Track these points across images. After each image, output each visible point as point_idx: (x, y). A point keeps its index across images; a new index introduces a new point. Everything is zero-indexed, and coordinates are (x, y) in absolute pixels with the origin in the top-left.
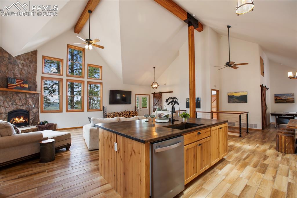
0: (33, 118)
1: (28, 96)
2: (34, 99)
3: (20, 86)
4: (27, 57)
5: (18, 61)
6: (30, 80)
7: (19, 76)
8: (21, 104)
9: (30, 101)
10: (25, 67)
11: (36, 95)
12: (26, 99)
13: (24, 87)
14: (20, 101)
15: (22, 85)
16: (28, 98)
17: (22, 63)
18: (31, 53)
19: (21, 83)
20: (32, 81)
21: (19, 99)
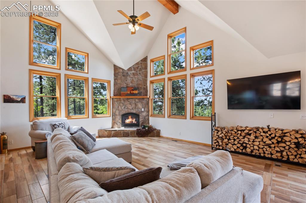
0: (142, 121)
1: (137, 100)
2: (143, 104)
3: (130, 92)
4: (137, 66)
5: (129, 73)
6: (140, 86)
7: (131, 85)
8: (131, 108)
9: (140, 105)
10: (135, 75)
11: (145, 100)
12: (135, 104)
13: (133, 93)
14: (130, 105)
15: (132, 92)
16: (137, 102)
17: (133, 73)
18: (141, 62)
19: (131, 91)
20: (142, 87)
21: (130, 104)
